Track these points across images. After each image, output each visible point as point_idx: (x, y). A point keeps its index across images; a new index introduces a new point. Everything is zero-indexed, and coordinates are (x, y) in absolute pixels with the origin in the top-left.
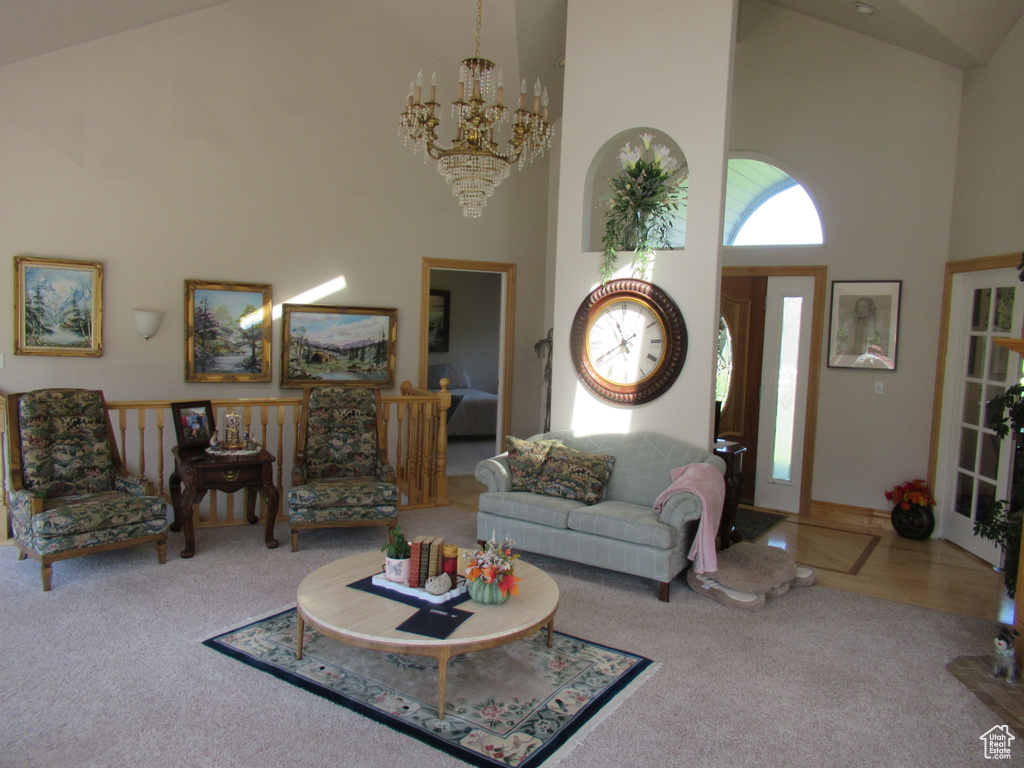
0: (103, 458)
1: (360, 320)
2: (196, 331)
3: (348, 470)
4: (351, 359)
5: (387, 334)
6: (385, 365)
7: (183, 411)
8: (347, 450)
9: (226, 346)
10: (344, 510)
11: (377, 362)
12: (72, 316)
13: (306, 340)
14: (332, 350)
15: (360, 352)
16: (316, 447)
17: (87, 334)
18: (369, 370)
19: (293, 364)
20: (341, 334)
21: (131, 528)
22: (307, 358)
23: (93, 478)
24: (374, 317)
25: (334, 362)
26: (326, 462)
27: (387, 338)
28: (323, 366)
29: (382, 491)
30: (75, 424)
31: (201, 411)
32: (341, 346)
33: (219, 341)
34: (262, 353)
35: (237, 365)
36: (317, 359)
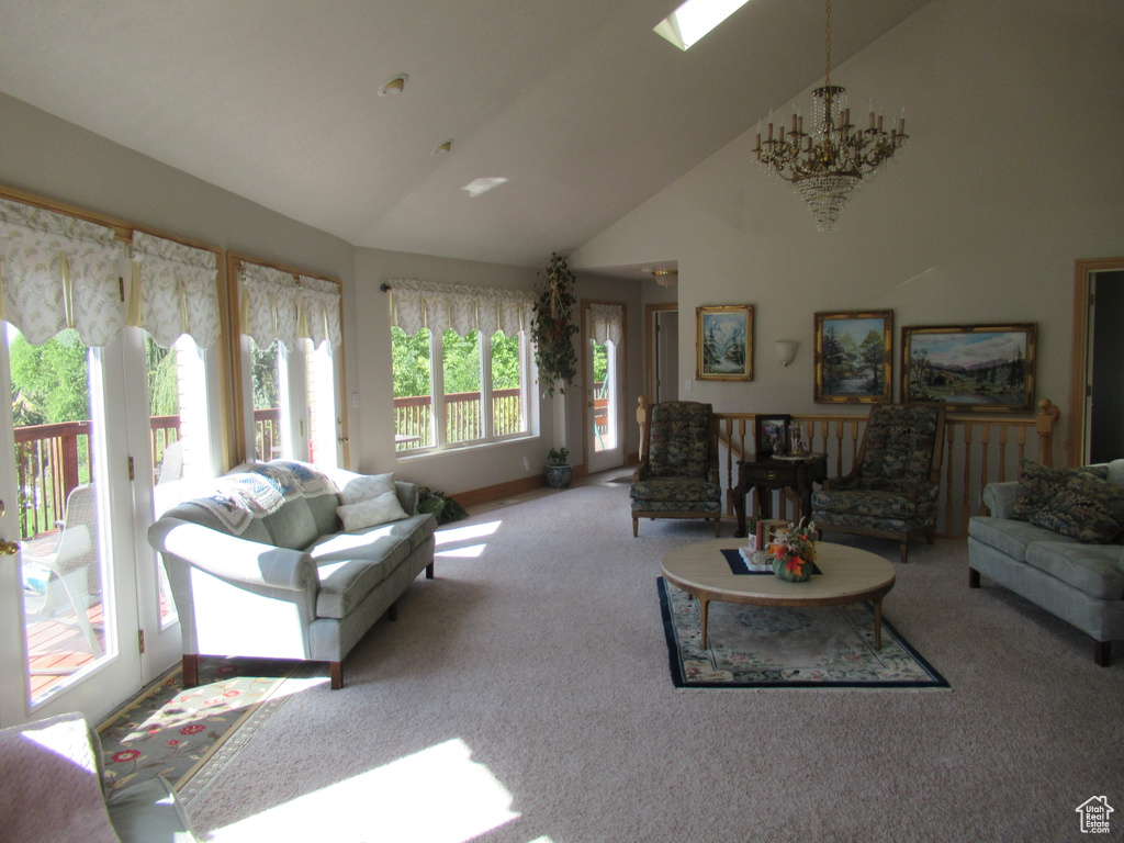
0: (700, 454)
1: (990, 338)
2: (824, 358)
3: (895, 486)
4: (978, 381)
5: (1023, 352)
6: (1022, 387)
7: (764, 422)
8: (898, 466)
9: (851, 370)
10: (857, 517)
11: (1012, 384)
12: (732, 349)
13: (928, 362)
14: (957, 372)
15: (989, 373)
16: (870, 461)
17: (742, 363)
18: (1002, 393)
19: (915, 386)
20: (967, 354)
21: (691, 504)
22: (928, 380)
23: (693, 467)
24: (1006, 335)
25: (959, 384)
26: (877, 476)
27: (1024, 357)
28: (947, 388)
29: (890, 504)
30: (685, 427)
31: (780, 423)
32: (966, 367)
33: (844, 366)
34: (883, 376)
35: (860, 388)
36: (940, 381)
